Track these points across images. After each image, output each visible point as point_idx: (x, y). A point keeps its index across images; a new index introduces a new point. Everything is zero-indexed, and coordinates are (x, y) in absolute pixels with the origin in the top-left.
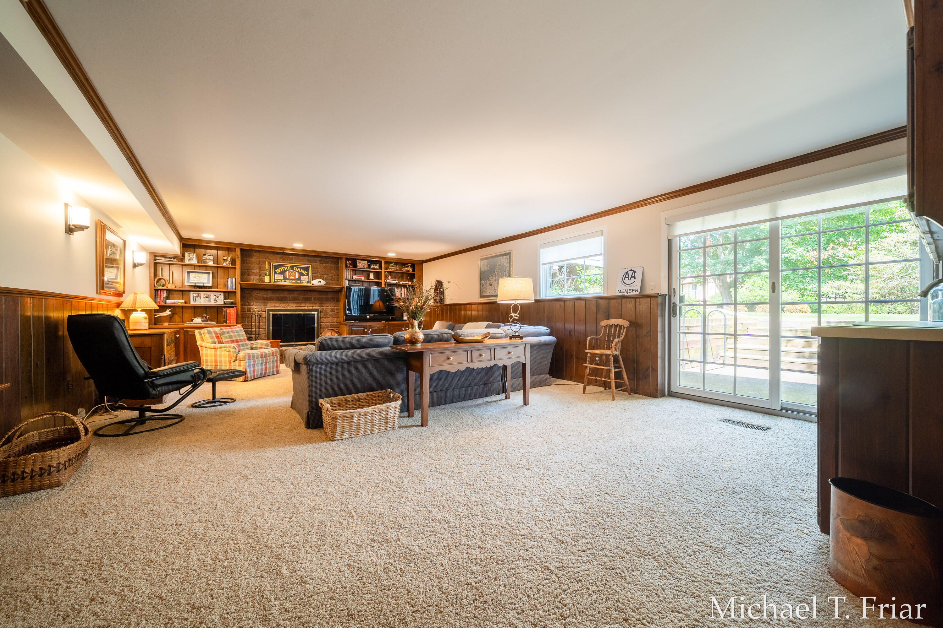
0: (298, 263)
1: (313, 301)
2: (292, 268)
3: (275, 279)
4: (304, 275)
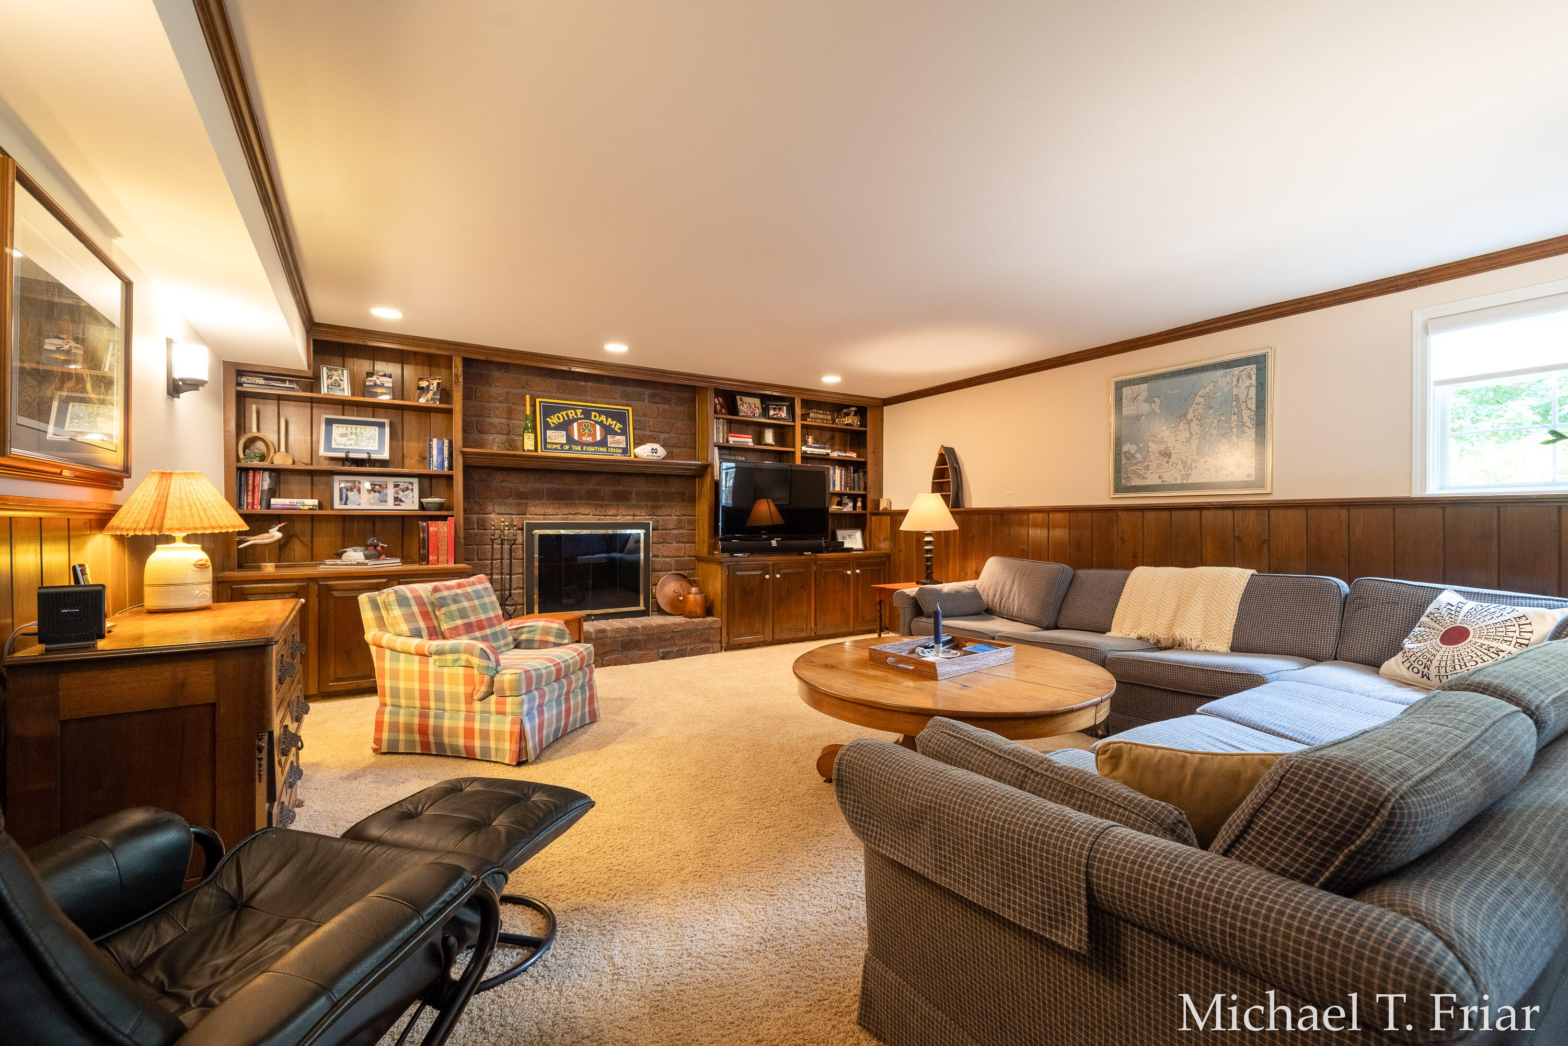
0: (599, 400)
1: (634, 502)
2: (587, 414)
3: (546, 443)
4: (616, 433)
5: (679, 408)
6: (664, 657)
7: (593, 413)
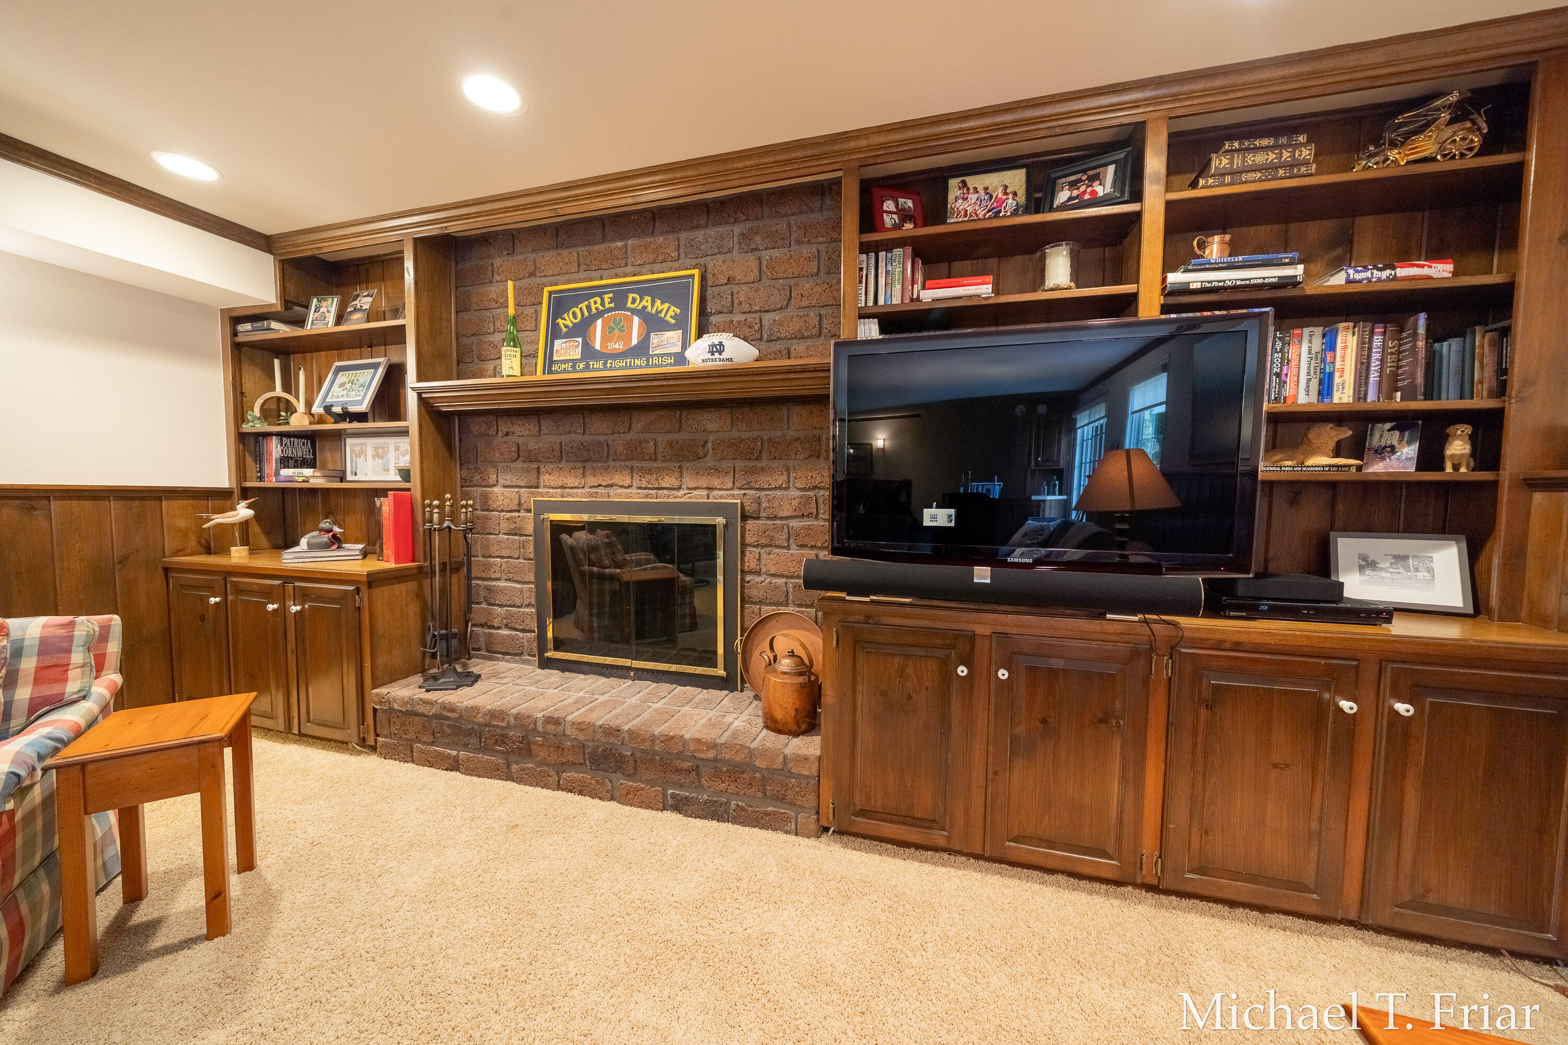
1: (710, 461)
2: (620, 301)
3: (547, 360)
4: (666, 327)
5: (807, 251)
6: (680, 806)
7: (631, 296)
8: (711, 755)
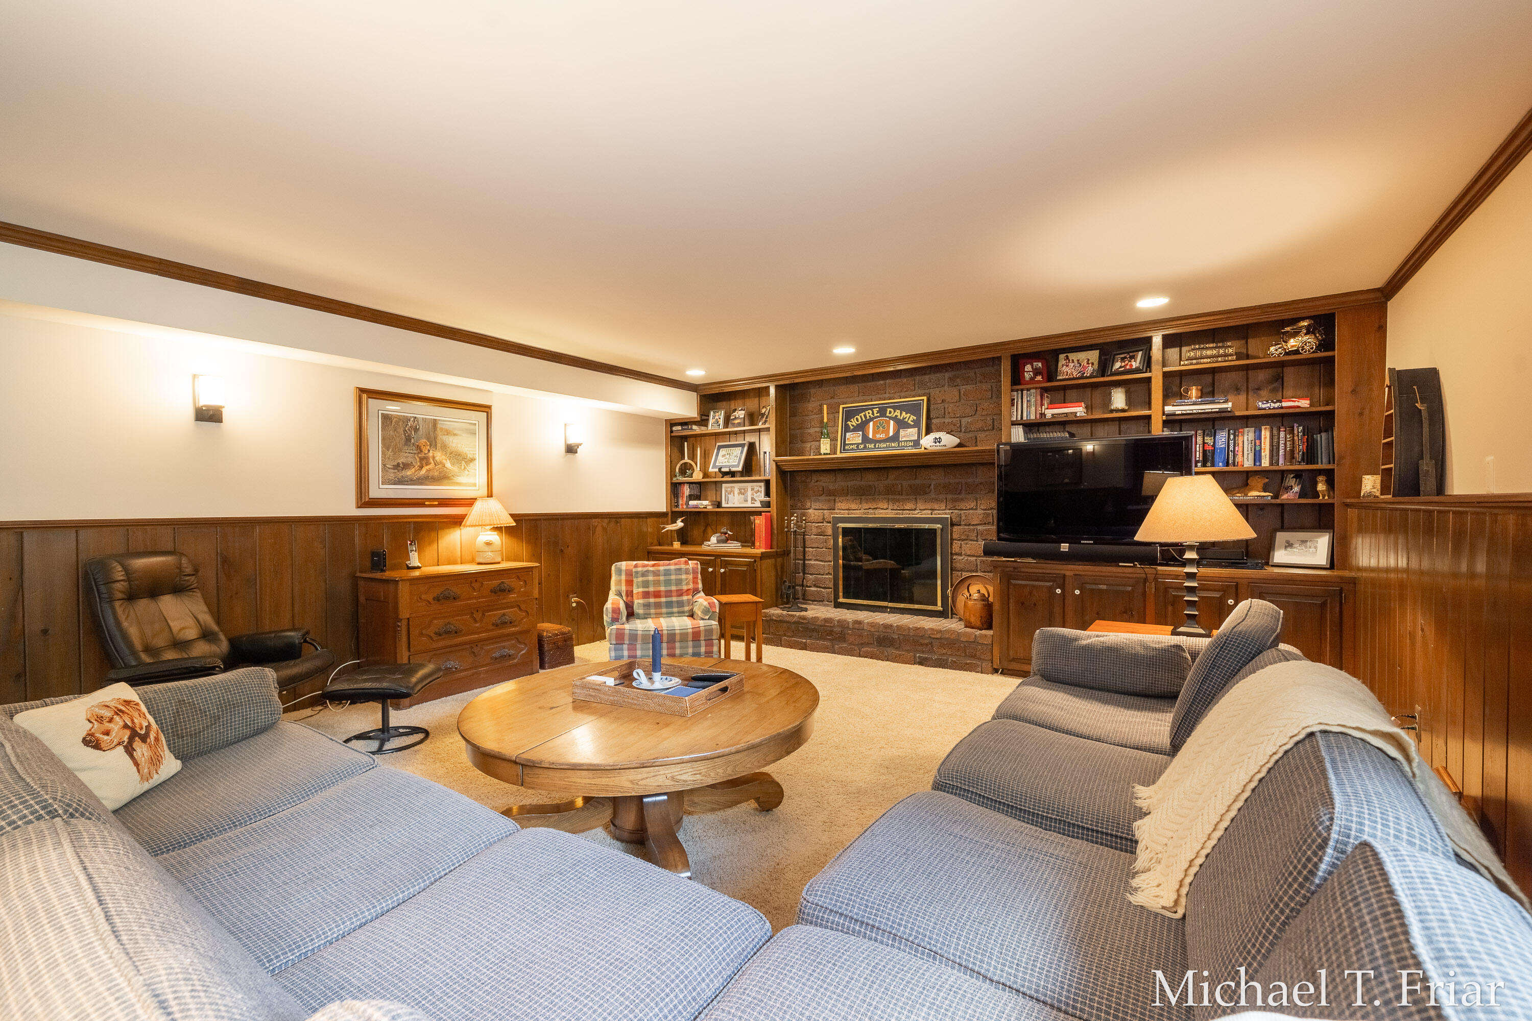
0: (897, 395)
1: (932, 495)
2: (882, 412)
4: (909, 426)
5: (986, 386)
7: (889, 410)
8: (938, 636)
